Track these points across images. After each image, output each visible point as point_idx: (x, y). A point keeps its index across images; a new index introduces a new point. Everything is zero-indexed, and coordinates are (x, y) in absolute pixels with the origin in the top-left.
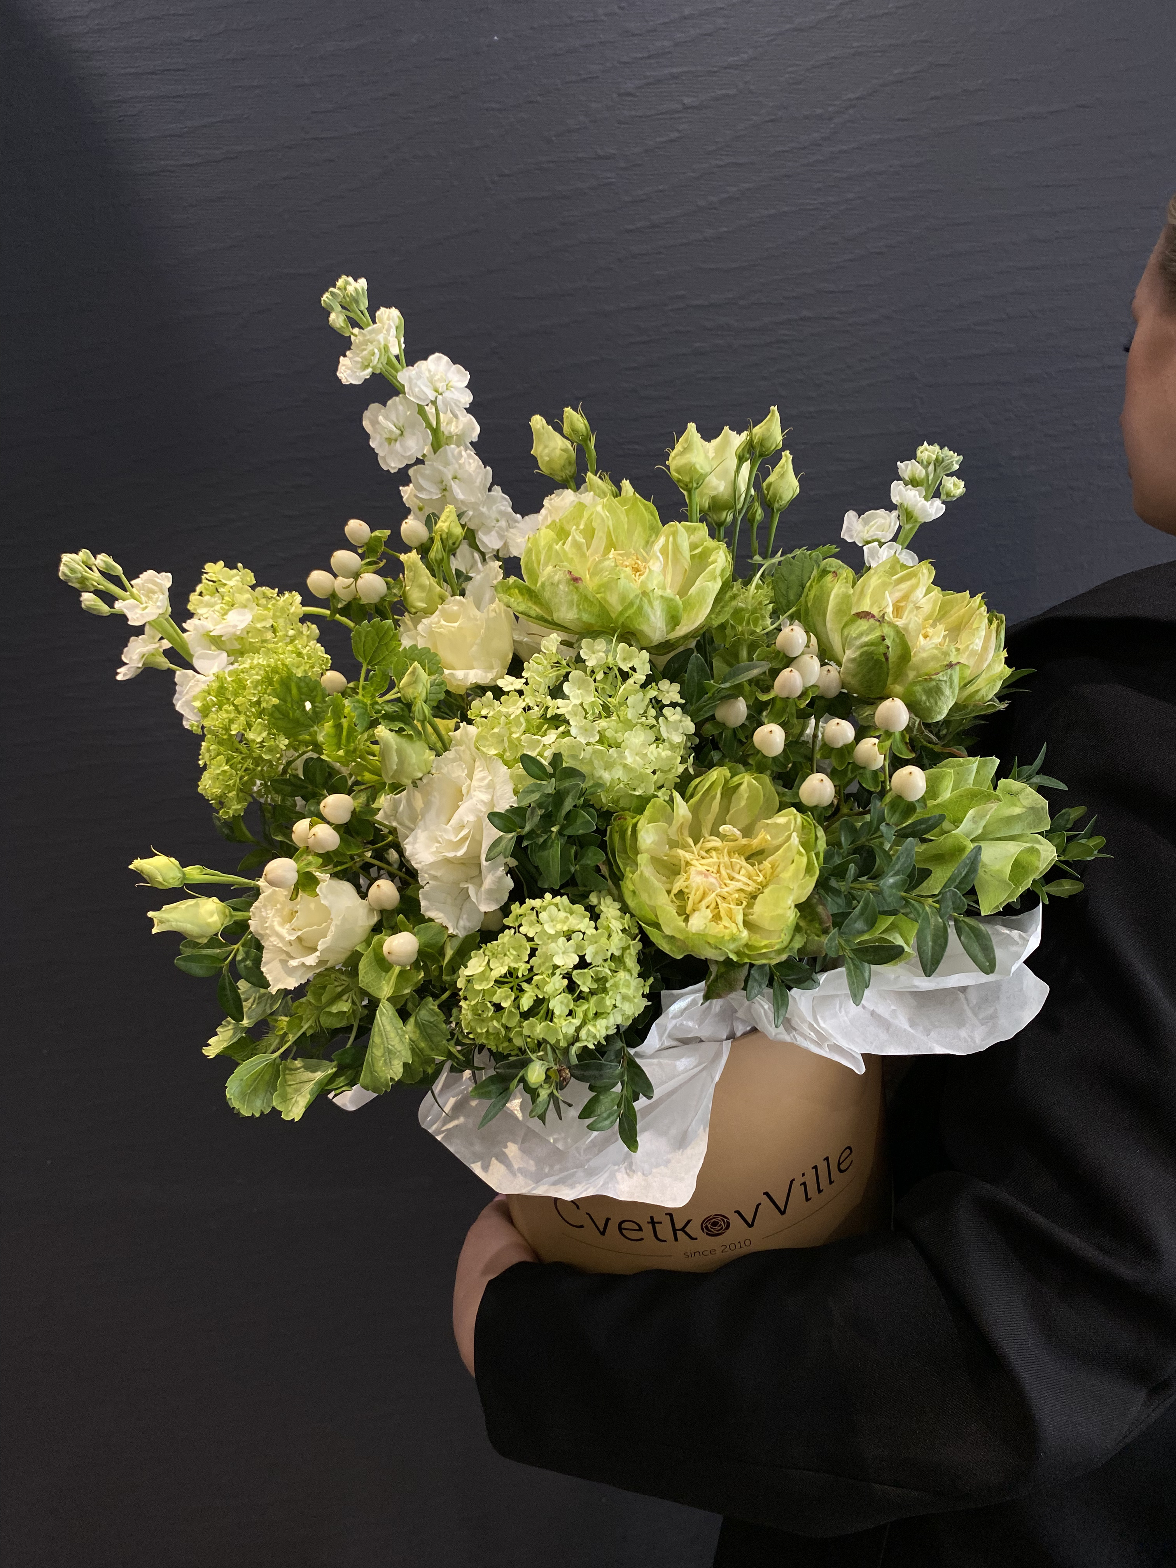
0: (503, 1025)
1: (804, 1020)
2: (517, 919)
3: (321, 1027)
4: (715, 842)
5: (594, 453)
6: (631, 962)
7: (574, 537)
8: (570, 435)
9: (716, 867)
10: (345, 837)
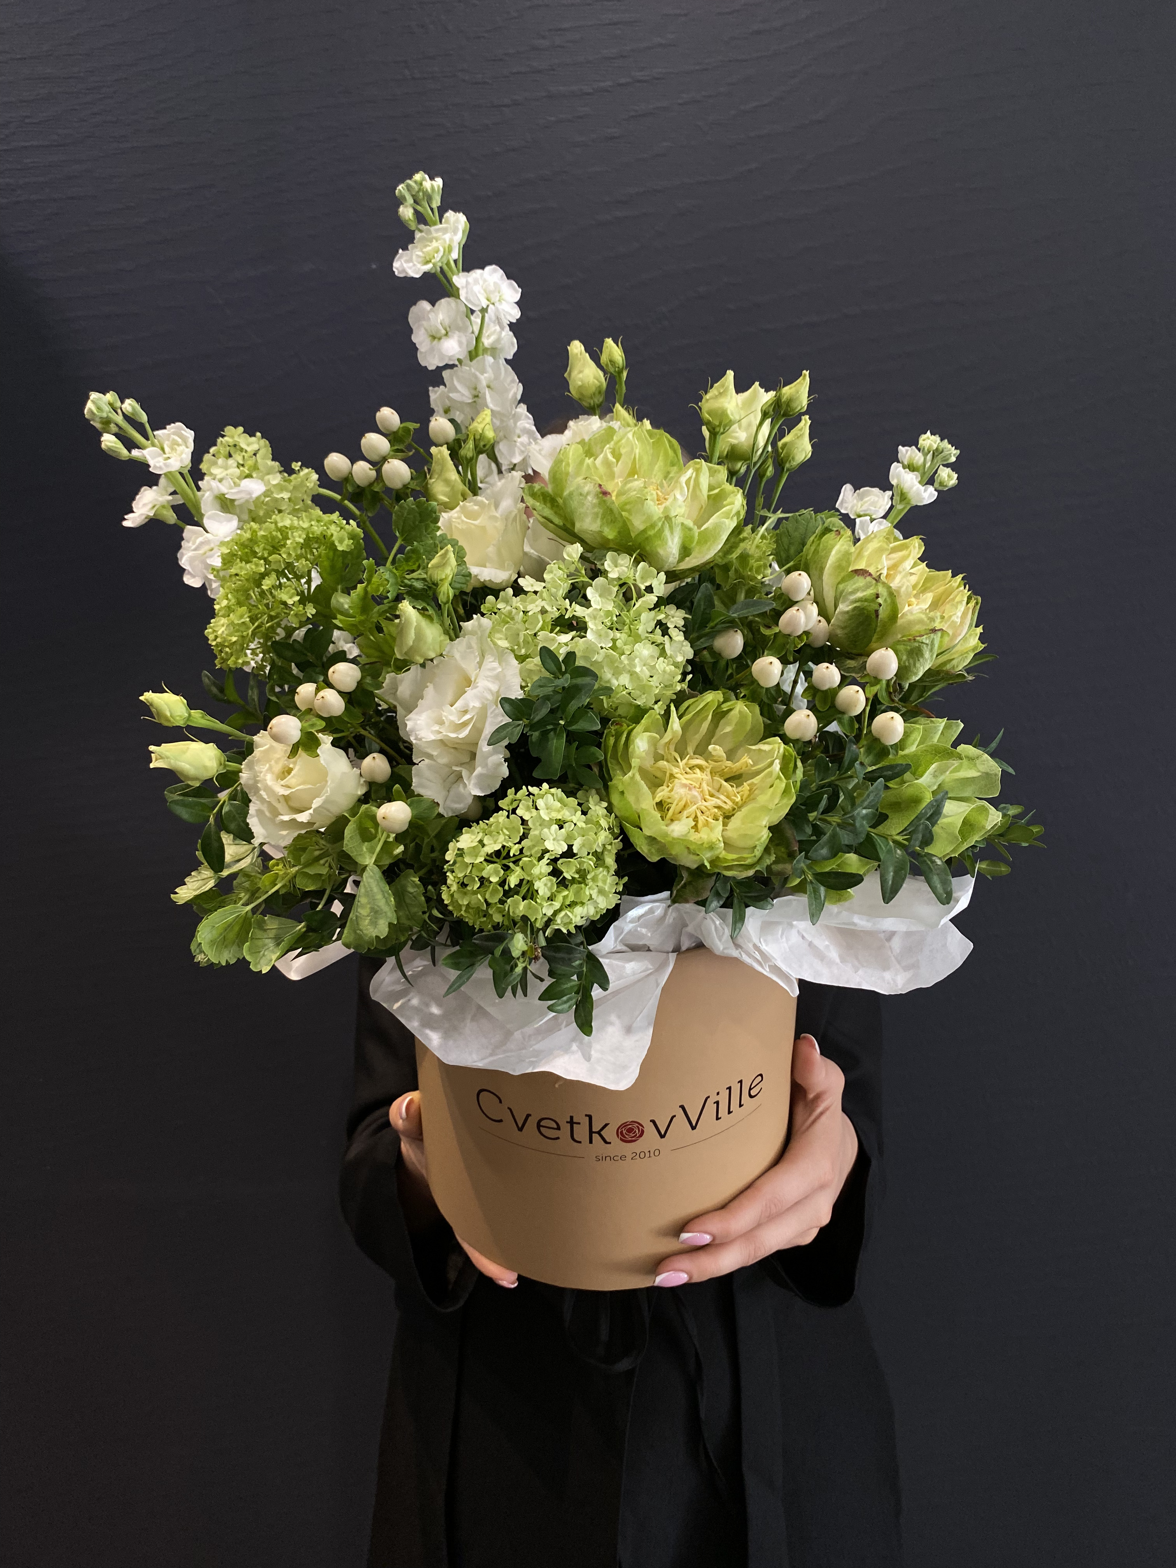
0: (486, 901)
1: (750, 940)
2: (512, 803)
3: (294, 886)
4: (700, 760)
5: (624, 386)
6: (610, 859)
7: (606, 454)
8: (606, 366)
9: (699, 783)
10: (349, 706)
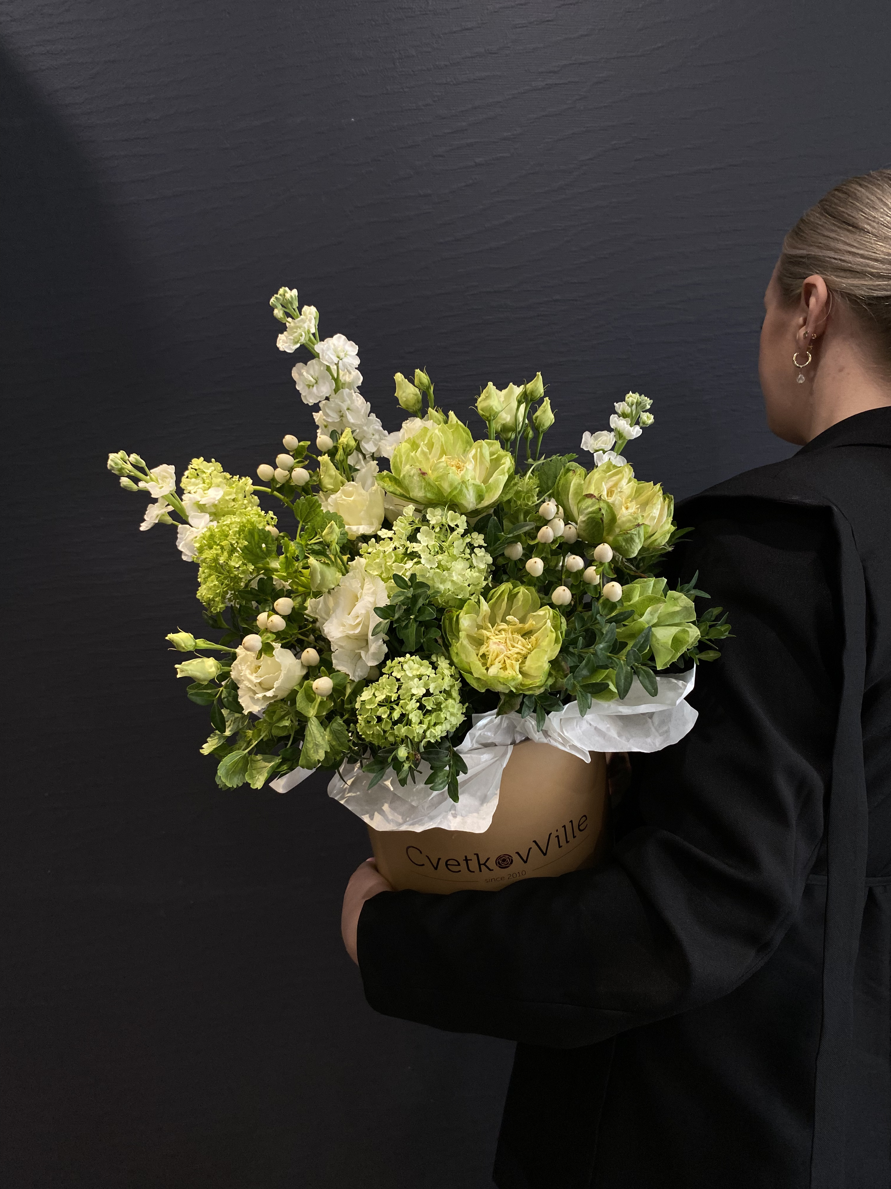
0: (382, 729)
1: (555, 731)
2: (390, 669)
3: (272, 736)
4: (504, 626)
5: (432, 396)
6: (455, 694)
7: (422, 448)
8: (419, 386)
9: (504, 640)
10: (288, 623)
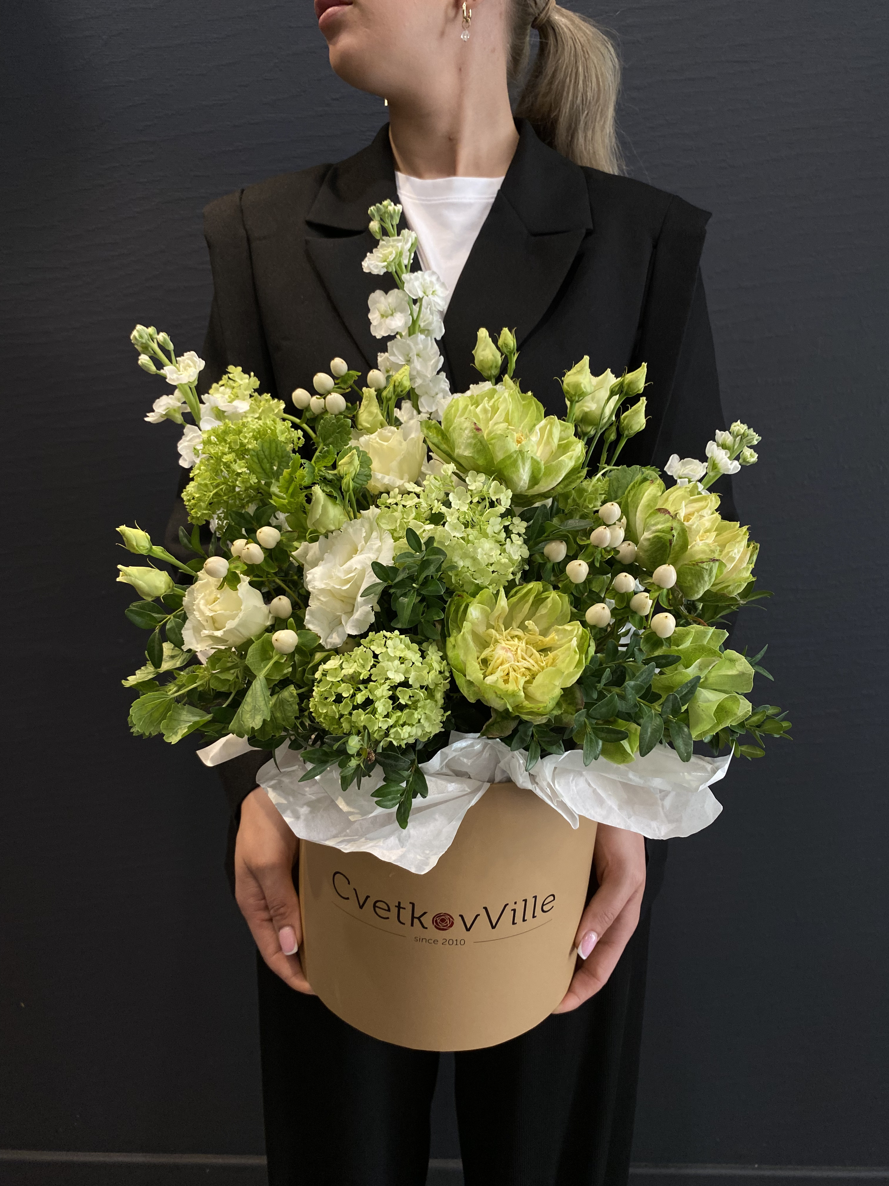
0: (339, 711)
1: (545, 780)
2: (370, 642)
3: (208, 687)
4: (519, 632)
6: (439, 696)
7: (484, 405)
8: (502, 349)
9: (515, 648)
10: (268, 558)
